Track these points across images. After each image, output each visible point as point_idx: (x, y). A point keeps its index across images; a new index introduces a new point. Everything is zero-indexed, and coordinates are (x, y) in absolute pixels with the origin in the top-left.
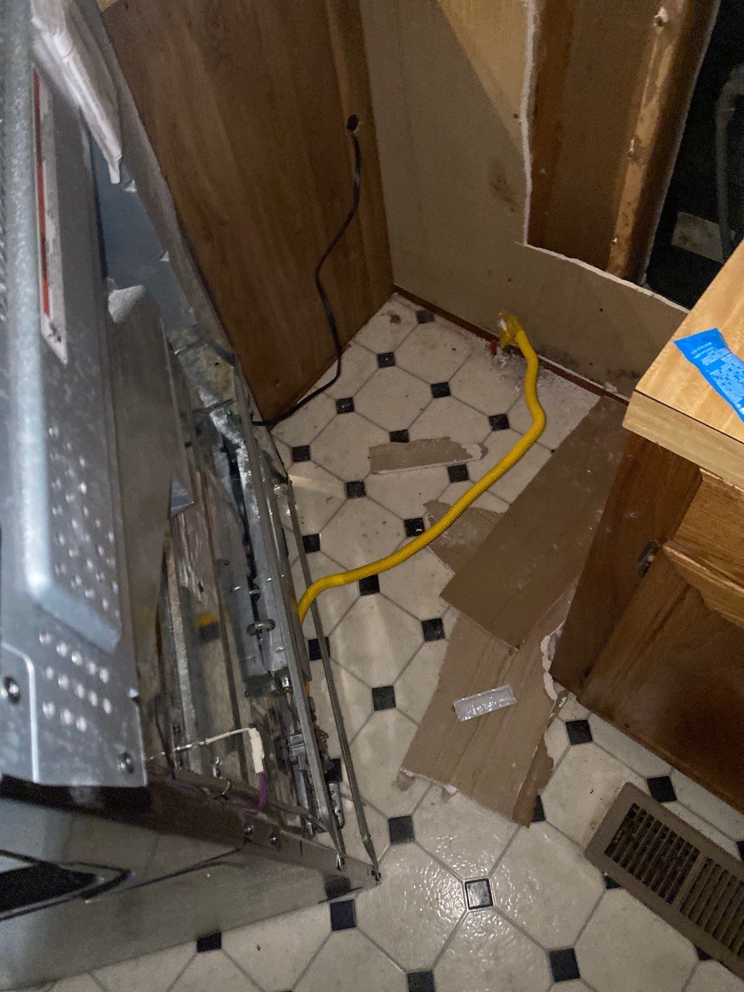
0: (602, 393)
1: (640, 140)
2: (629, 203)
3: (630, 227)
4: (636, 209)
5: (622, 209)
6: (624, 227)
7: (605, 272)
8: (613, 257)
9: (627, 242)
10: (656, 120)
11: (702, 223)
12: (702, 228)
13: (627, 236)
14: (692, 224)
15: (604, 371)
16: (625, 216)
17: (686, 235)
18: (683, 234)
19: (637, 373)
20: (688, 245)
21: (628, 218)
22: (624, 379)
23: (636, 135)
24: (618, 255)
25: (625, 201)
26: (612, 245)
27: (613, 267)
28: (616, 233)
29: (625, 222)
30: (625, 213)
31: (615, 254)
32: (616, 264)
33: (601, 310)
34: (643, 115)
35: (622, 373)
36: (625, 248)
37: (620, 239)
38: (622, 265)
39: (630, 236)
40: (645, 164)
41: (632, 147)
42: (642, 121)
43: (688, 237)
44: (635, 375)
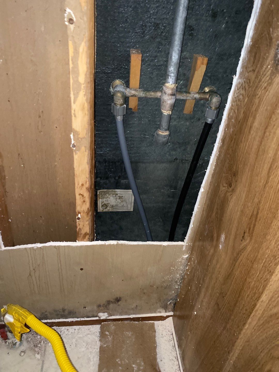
0: (99, 322)
1: (78, 132)
2: (82, 185)
3: (87, 202)
4: (89, 187)
5: (77, 191)
6: (83, 204)
7: (76, 242)
8: (80, 229)
9: (88, 214)
10: (87, 112)
11: (114, 192)
12: (114, 196)
13: (87, 210)
14: (108, 195)
15: (95, 307)
16: (81, 196)
17: (106, 202)
18: (104, 203)
19: (119, 298)
20: (108, 208)
21: (84, 196)
22: (111, 305)
23: (73, 129)
24: (84, 226)
25: (78, 184)
26: (77, 220)
27: (82, 236)
28: (78, 211)
29: (82, 201)
30: (81, 194)
31: (81, 226)
32: (84, 233)
33: (82, 269)
34: (74, 111)
35: (109, 302)
36: (87, 219)
37: (82, 214)
38: (88, 232)
39: (90, 209)
40: (87, 151)
41: (72, 140)
42: (75, 116)
43: (107, 204)
44: (118, 300)
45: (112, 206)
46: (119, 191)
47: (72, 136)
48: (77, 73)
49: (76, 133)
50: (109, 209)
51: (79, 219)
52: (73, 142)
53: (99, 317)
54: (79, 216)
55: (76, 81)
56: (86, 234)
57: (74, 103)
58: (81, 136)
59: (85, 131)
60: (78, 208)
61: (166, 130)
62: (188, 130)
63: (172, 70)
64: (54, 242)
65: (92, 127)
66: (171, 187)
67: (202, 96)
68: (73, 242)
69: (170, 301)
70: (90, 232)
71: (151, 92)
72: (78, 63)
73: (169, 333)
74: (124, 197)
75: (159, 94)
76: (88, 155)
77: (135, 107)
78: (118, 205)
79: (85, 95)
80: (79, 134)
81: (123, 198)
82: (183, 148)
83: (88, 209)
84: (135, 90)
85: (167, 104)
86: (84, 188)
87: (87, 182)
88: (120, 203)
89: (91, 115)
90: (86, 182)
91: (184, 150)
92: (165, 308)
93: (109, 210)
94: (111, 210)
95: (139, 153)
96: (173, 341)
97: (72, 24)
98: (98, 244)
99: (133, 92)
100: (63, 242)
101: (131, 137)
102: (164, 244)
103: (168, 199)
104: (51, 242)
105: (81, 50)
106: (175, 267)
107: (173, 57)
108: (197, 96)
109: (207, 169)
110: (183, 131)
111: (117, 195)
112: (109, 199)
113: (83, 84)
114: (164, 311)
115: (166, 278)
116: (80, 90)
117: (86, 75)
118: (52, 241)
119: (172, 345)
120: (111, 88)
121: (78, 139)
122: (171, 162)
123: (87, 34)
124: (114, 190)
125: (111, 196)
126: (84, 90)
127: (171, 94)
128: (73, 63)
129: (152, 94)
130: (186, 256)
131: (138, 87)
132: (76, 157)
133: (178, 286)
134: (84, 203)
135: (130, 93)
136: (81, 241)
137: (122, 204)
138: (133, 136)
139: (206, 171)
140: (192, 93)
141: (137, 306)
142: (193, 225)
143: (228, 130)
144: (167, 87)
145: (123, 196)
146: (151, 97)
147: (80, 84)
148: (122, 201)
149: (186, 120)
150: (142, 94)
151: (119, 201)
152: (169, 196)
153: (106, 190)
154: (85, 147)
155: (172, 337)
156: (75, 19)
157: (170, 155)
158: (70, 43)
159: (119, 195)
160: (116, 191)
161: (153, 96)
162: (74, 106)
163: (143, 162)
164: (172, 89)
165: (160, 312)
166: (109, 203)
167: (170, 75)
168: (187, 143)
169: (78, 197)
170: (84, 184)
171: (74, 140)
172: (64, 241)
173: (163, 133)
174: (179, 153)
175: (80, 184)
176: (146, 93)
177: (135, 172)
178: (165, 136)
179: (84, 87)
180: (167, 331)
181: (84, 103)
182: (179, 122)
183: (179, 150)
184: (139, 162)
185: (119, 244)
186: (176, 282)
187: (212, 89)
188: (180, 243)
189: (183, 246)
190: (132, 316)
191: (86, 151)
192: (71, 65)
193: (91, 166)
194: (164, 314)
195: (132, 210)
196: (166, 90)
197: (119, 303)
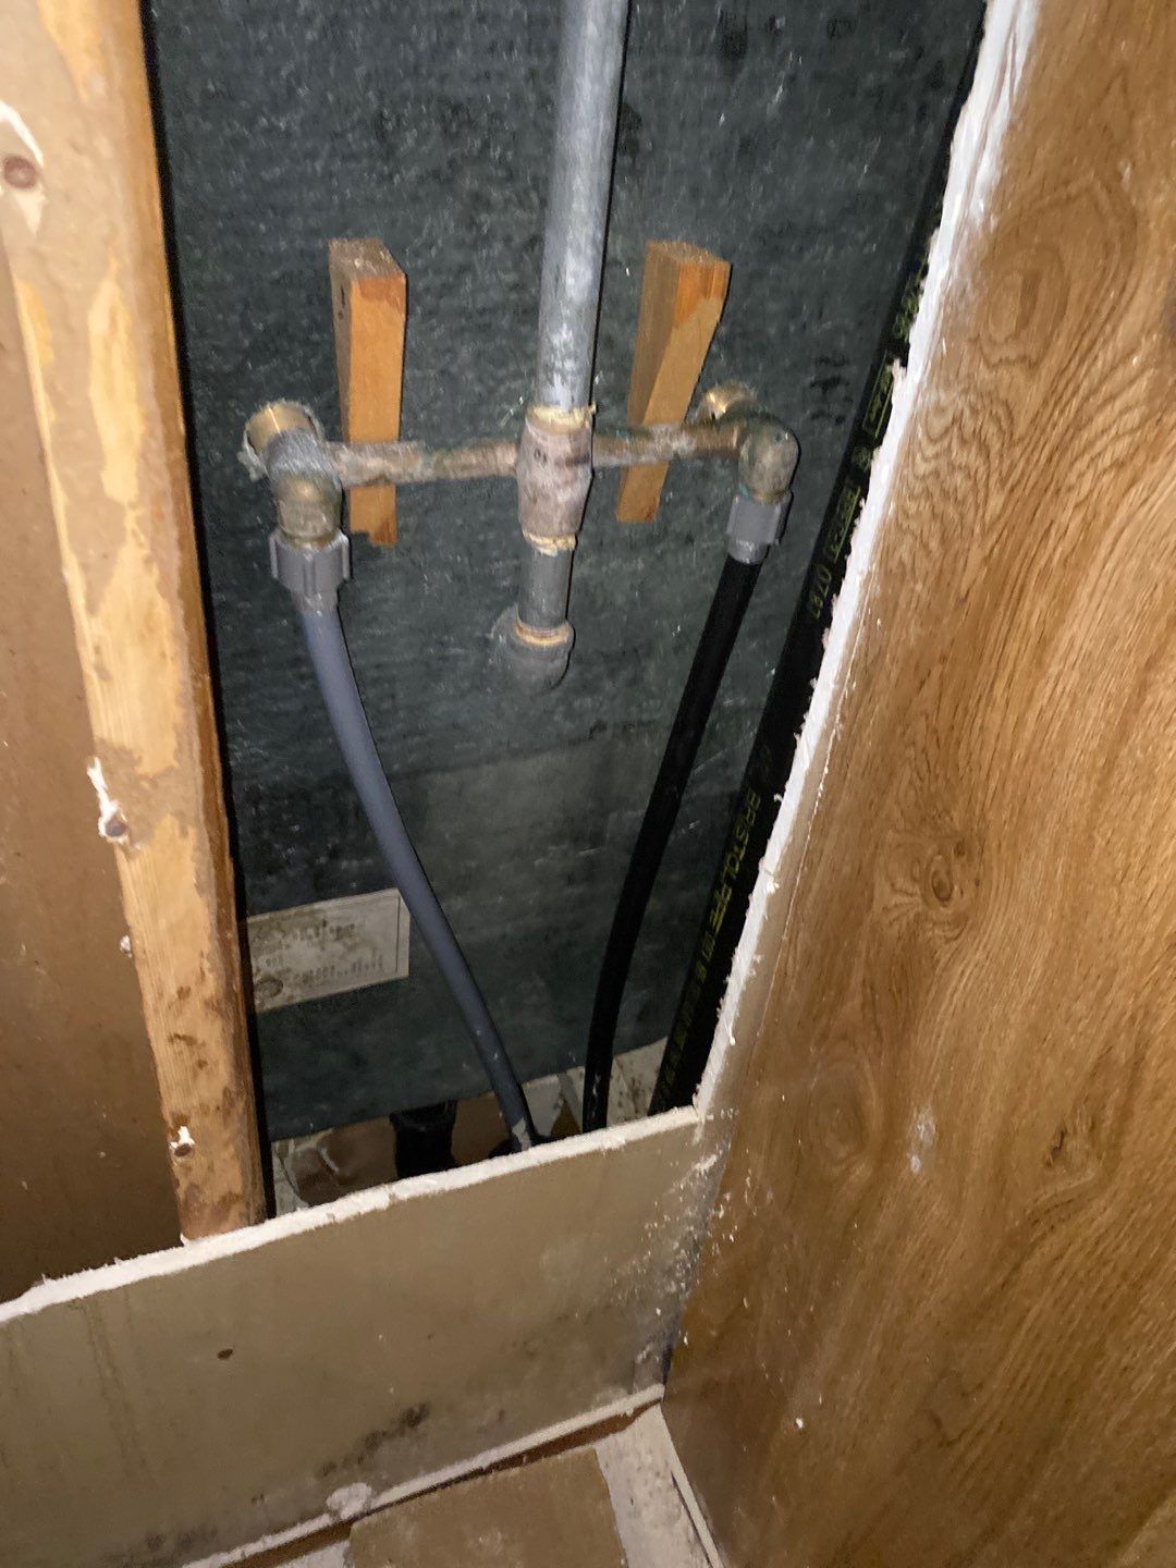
1: (129, 753)
2: (183, 993)
3: (216, 1064)
4: (221, 995)
5: (158, 1031)
6: (195, 1076)
7: (182, 1245)
8: (193, 1186)
9: (227, 1114)
10: (169, 647)
11: (307, 918)
12: (311, 931)
13: (220, 1096)
14: (278, 936)
15: (311, 1482)
16: (182, 1044)
17: (272, 971)
18: (262, 972)
19: (417, 1410)
20: (286, 991)
21: (200, 1042)
22: (385, 1451)
23: (103, 741)
24: (211, 1168)
25: (161, 995)
26: (177, 1161)
27: (207, 1211)
28: (173, 1114)
29: (190, 1063)
30: (181, 1033)
31: (198, 1174)
32: (216, 1199)
33: (225, 1354)
34: (97, 650)
35: (373, 1441)
36: (226, 1135)
37: (194, 1121)
38: (238, 1189)
39: (233, 1089)
40: (192, 831)
41: (103, 796)
42: (104, 675)
43: (279, 973)
44: (412, 1418)
45: (307, 979)
46: (331, 908)
47: (96, 775)
48: (88, 451)
49: (119, 761)
50: (292, 994)
51: (184, 1150)
52: (108, 808)
53: (334, 1513)
54: (185, 1136)
55: (93, 499)
56: (227, 1201)
57: (92, 608)
58: (147, 767)
59: (171, 742)
60: (172, 1103)
61: (555, 623)
62: (641, 593)
63: (564, 337)
64: (65, 1280)
65: (206, 710)
66: (577, 839)
67: (709, 441)
68: (162, 1253)
69: (644, 1349)
70: (245, 1187)
71: (466, 450)
72: (87, 401)
73: (659, 1482)
74: (361, 926)
75: (505, 458)
76: (198, 848)
77: (385, 525)
78: (333, 968)
79: (148, 561)
80: (140, 758)
81: (355, 930)
82: (625, 674)
83: (226, 1091)
84: (383, 453)
85: (557, 505)
86: (195, 1004)
87: (207, 972)
88: (342, 957)
89: (191, 654)
90: (203, 973)
91: (634, 681)
92: (628, 1380)
93: (291, 997)
94: (299, 996)
95: (422, 733)
96: (684, 1516)
97: (28, 185)
98: (298, 1230)
99: (374, 464)
100: (112, 1263)
101: (378, 666)
102: (608, 1145)
103: (569, 891)
104: (49, 1284)
105: (98, 323)
106: (660, 1220)
107: (570, 281)
108: (683, 444)
109: (786, 794)
110: (620, 599)
111: (325, 924)
112: (285, 952)
113: (133, 506)
114: (623, 1391)
115: (625, 1270)
116: (119, 538)
117: (143, 456)
118: (48, 1276)
119: (684, 1539)
120: (246, 446)
121: (135, 782)
122: (574, 743)
123: (125, 233)
124: (307, 908)
125: (295, 937)
126: (143, 538)
127: (572, 455)
128: (57, 401)
129: (468, 462)
130: (705, 1165)
131: (395, 429)
132: (130, 872)
133: (678, 1282)
134: (202, 1074)
135: (359, 470)
136: (206, 1233)
137: (353, 958)
138: (384, 659)
139: (779, 803)
140: (659, 429)
141: (502, 1414)
142: (734, 1035)
143: (888, 625)
144: (551, 428)
145: (352, 926)
146: (464, 475)
147: (115, 509)
148: (351, 949)
149: (633, 548)
150: (417, 466)
151: (338, 947)
152: (571, 880)
153: (266, 916)
154: (180, 815)
155: (676, 1499)
156: (39, 158)
157: (570, 714)
158: (23, 294)
159: (333, 924)
160: (320, 911)
161: (476, 473)
162: (89, 629)
163: (445, 769)
164: (574, 435)
165: (606, 1402)
166: (289, 970)
167: (558, 364)
168: (640, 652)
169: (162, 1050)
170: (193, 988)
171: (112, 794)
172: (116, 1260)
173: (543, 637)
174: (613, 698)
175: (172, 990)
176: (439, 462)
177: (412, 813)
178: (553, 653)
179: (139, 521)
180: (650, 1475)
181: (152, 604)
182: (599, 564)
183: (608, 686)
184: (428, 771)
185: (401, 1203)
186: (670, 1272)
187: (739, 396)
188: (677, 1118)
189: (691, 1128)
190: (481, 1461)
191: (184, 833)
192: (46, 417)
193: (219, 895)
194: (622, 1405)
195: (404, 971)
196: (544, 439)
197: (421, 1427)
